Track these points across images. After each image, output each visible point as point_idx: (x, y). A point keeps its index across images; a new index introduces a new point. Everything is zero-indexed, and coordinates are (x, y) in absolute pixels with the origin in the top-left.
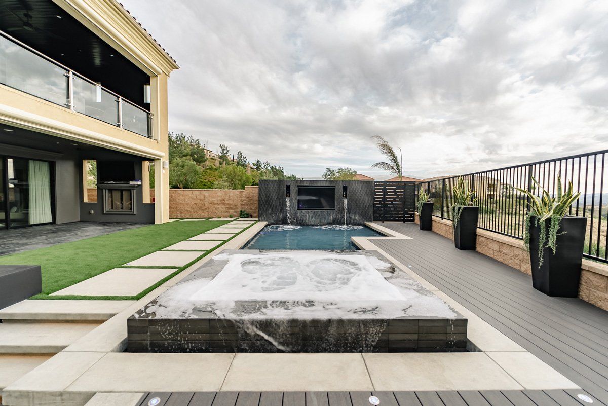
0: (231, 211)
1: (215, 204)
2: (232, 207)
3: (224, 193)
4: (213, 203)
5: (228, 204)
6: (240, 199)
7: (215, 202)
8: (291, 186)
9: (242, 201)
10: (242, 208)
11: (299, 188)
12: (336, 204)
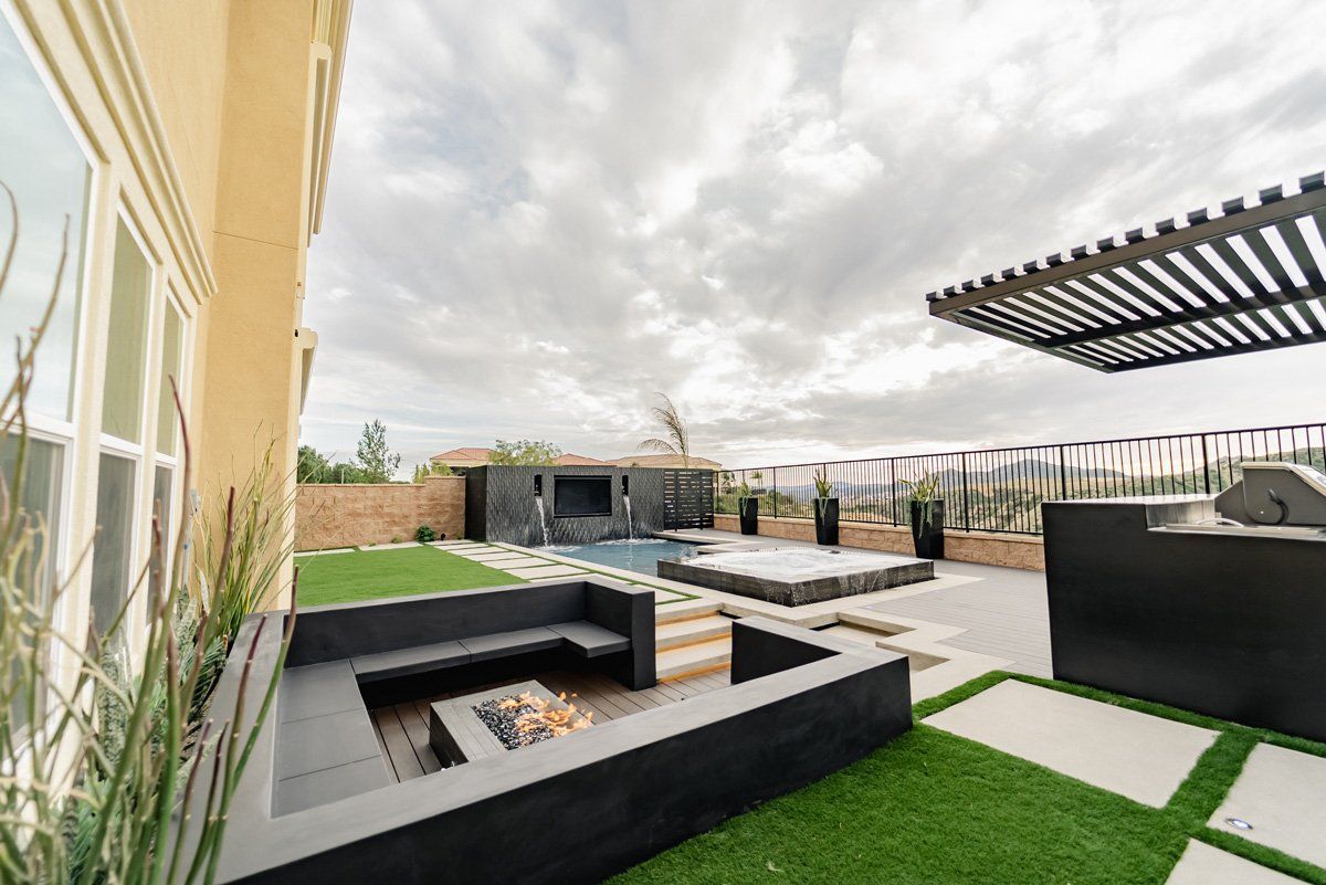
0: (395, 529)
1: (359, 515)
2: (397, 519)
3: (381, 492)
4: (354, 514)
5: (389, 515)
6: (416, 502)
7: (359, 511)
8: (544, 477)
9: (419, 507)
10: (419, 522)
11: (556, 481)
12: (613, 505)
